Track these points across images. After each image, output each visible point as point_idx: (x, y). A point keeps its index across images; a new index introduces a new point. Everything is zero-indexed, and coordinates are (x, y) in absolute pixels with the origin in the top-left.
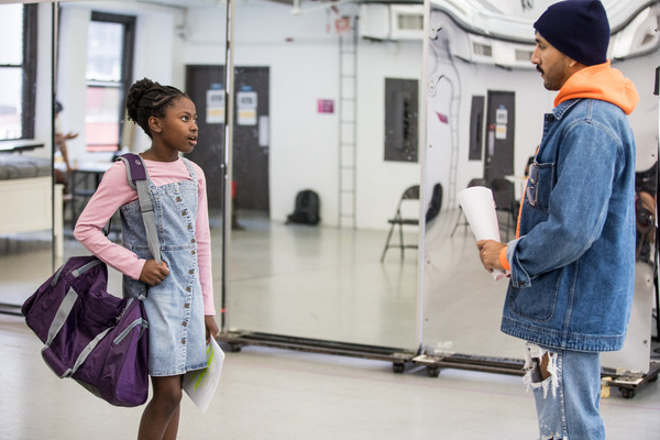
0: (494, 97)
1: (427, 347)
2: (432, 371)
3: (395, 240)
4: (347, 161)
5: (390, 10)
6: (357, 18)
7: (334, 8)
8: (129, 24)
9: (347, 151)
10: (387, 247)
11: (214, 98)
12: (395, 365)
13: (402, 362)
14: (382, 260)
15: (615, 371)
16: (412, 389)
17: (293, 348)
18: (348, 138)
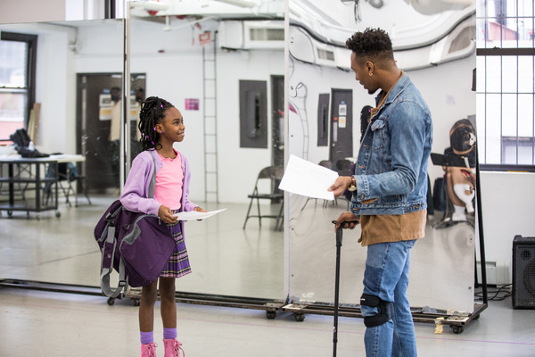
0: (336, 94)
1: (293, 297)
2: (298, 317)
3: (254, 212)
4: (211, 148)
5: (243, 25)
6: (216, 32)
7: (198, 25)
8: (31, 42)
9: (210, 140)
10: (248, 217)
11: (104, 101)
12: (268, 312)
13: (274, 310)
14: (244, 228)
15: (445, 312)
16: (283, 332)
17: (185, 302)
18: (210, 130)
